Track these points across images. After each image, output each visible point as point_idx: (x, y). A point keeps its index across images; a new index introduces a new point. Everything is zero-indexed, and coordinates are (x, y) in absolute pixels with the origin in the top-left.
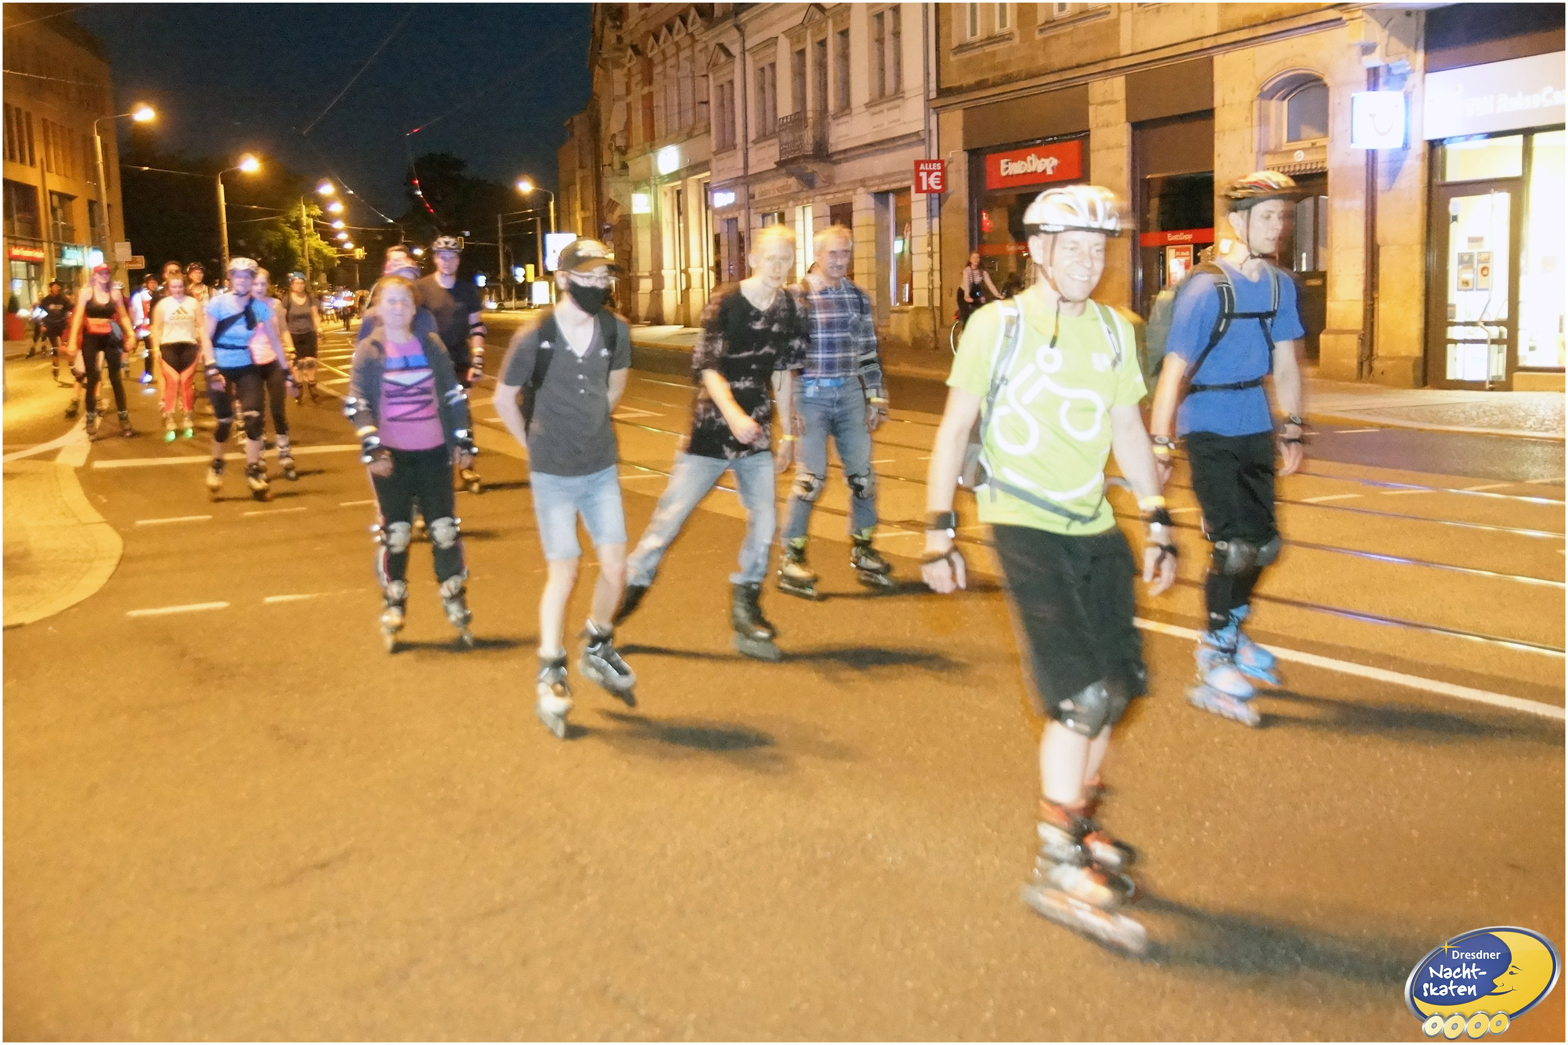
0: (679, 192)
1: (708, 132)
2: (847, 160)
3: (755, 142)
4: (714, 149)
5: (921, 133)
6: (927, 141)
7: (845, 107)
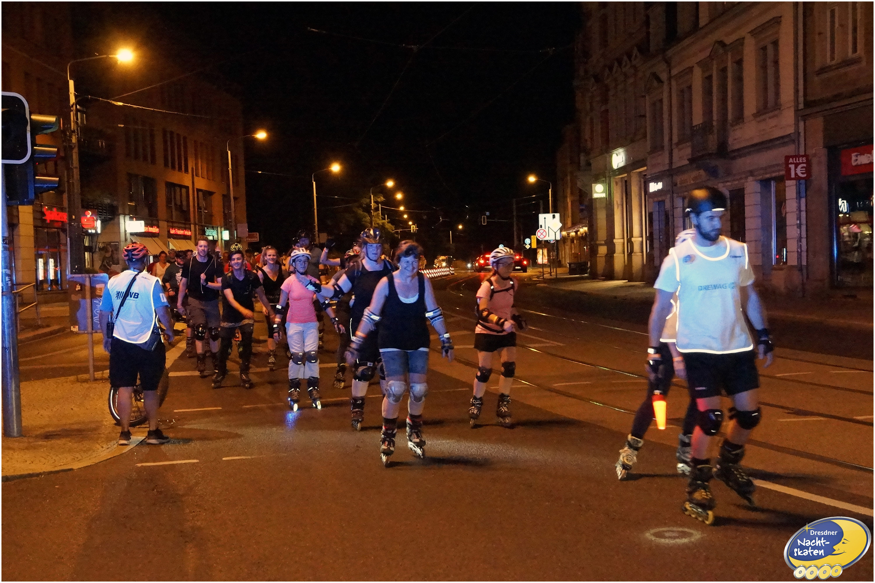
0: (626, 181)
1: (645, 136)
2: (740, 156)
3: (677, 144)
4: (649, 149)
5: (792, 135)
6: (797, 142)
7: (740, 118)
